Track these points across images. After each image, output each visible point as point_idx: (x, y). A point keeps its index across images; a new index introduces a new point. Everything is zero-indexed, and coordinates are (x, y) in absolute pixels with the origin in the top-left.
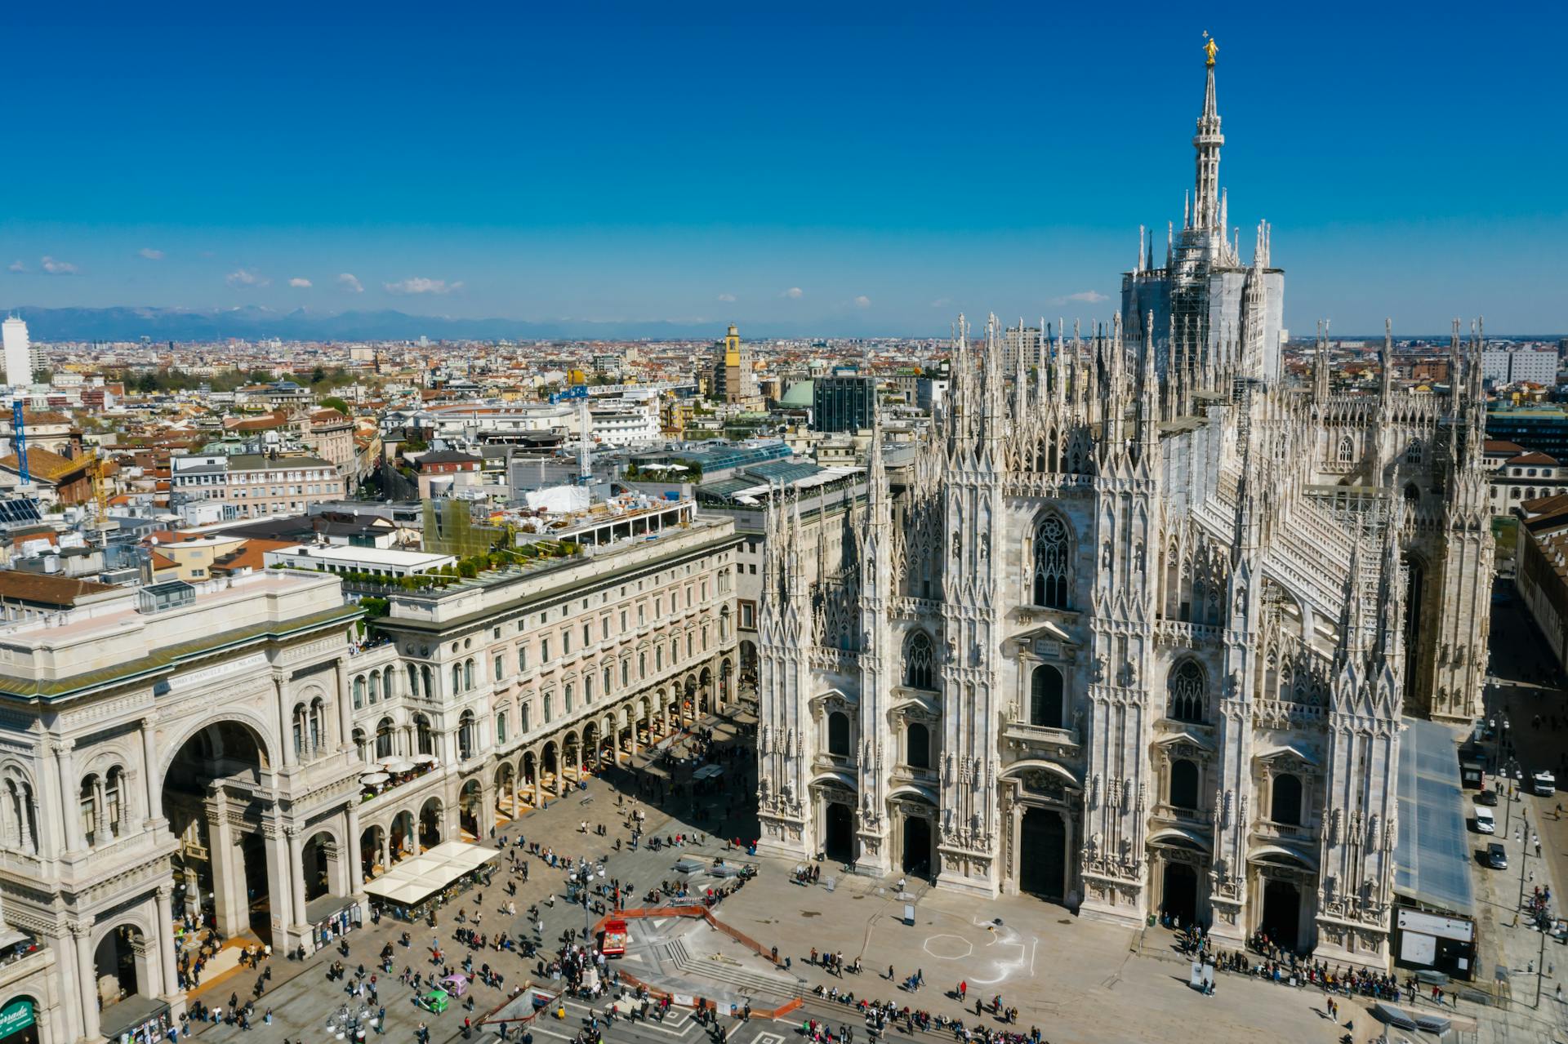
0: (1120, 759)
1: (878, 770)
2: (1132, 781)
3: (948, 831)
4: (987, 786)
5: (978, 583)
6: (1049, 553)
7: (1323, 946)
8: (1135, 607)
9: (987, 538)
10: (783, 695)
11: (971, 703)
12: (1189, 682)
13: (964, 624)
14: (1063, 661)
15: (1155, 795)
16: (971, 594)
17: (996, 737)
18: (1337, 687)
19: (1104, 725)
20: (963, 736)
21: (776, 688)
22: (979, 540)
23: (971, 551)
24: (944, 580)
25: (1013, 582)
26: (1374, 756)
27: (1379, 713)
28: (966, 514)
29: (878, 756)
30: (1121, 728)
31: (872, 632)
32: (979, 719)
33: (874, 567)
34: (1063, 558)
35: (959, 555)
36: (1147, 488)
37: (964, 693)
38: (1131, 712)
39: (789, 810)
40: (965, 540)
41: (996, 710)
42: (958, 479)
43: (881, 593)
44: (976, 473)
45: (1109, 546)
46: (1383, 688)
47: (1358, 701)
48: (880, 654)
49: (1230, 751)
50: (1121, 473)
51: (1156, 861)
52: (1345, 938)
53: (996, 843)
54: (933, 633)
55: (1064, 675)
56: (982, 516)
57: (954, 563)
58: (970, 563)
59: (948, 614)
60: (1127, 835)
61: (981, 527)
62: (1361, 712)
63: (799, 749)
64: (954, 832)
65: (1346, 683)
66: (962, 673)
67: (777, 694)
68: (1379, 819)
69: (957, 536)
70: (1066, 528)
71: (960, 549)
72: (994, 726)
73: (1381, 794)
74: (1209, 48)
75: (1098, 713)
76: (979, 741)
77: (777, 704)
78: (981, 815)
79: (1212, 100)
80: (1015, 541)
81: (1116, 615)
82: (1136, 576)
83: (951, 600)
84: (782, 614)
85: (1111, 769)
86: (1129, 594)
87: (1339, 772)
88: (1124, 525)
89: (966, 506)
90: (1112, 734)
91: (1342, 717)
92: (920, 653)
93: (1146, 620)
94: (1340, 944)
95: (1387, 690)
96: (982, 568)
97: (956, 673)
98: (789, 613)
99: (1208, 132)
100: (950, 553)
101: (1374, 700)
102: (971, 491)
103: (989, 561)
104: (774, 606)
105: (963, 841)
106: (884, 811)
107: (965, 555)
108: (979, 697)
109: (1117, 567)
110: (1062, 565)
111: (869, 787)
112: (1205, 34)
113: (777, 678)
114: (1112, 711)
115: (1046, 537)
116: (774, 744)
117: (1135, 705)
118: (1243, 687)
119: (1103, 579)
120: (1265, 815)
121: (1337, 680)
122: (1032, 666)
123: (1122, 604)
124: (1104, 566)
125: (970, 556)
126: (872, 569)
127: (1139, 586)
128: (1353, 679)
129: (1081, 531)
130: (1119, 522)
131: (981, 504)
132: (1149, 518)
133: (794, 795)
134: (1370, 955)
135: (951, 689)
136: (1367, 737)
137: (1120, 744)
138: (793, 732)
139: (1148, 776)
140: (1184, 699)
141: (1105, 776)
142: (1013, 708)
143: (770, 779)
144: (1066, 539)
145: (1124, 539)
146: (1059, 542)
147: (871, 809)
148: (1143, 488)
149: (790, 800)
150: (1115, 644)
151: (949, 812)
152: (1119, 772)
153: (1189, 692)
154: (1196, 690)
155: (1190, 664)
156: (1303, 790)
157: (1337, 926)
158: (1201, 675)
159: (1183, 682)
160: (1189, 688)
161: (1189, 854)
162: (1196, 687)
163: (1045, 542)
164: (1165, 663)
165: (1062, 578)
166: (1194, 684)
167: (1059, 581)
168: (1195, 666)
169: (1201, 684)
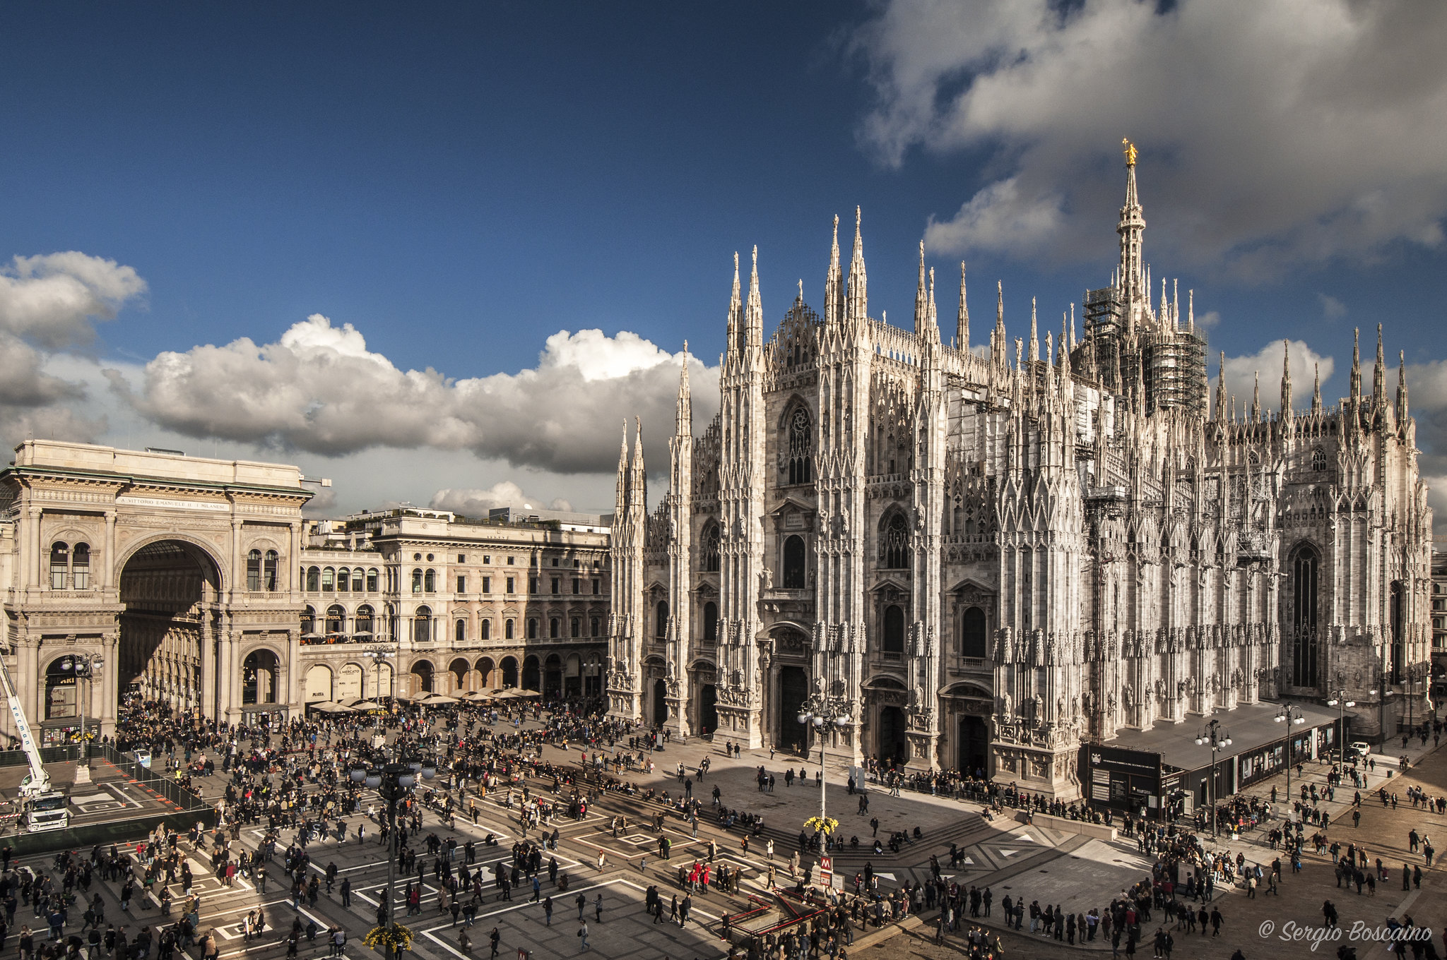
1: (678, 641)
3: (721, 689)
4: (747, 645)
5: (741, 467)
6: (798, 439)
7: (1001, 774)
8: (845, 463)
9: (746, 428)
10: (624, 588)
11: (735, 574)
12: (898, 533)
13: (731, 505)
14: (804, 530)
15: (873, 642)
16: (736, 479)
17: (756, 600)
18: (1000, 507)
19: (825, 576)
20: (731, 603)
21: (620, 583)
22: (742, 432)
23: (737, 443)
24: (720, 471)
25: (772, 467)
26: (1034, 569)
27: (1037, 525)
28: (733, 412)
29: (678, 628)
30: (838, 577)
31: (675, 523)
32: (742, 586)
33: (678, 469)
34: (807, 441)
36: (852, 357)
37: (731, 565)
38: (845, 561)
39: (625, 683)
40: (733, 433)
41: (754, 577)
42: (728, 383)
43: (682, 490)
44: (740, 374)
45: (826, 414)
46: (1039, 500)
47: (1019, 517)
48: (681, 542)
50: (834, 348)
51: (873, 705)
52: (1019, 762)
55: (806, 541)
56: (743, 410)
57: (726, 455)
58: (736, 453)
59: (722, 498)
60: (843, 677)
61: (744, 419)
62: (1022, 527)
63: (631, 630)
64: (725, 690)
65: (1008, 501)
66: (730, 547)
67: (620, 587)
68: (1040, 634)
69: (728, 432)
70: (809, 414)
71: (729, 442)
72: (755, 590)
74: (1129, 154)
75: (821, 566)
76: (741, 606)
77: (620, 595)
79: (1133, 194)
80: (772, 431)
81: (832, 474)
82: (846, 436)
83: (723, 485)
84: (625, 521)
85: (830, 617)
86: (841, 453)
88: (836, 392)
89: (734, 404)
90: (832, 583)
91: (1006, 534)
92: (714, 542)
93: (853, 474)
94: (1015, 771)
95: (1043, 501)
96: (743, 455)
97: (727, 547)
98: (628, 520)
99: (1128, 218)
100: (724, 446)
101: (1032, 513)
102: (737, 391)
103: (748, 448)
105: (731, 696)
106: (685, 679)
107: (732, 448)
108: (742, 566)
109: (832, 432)
110: (807, 447)
111: (672, 656)
112: (1125, 141)
114: (831, 563)
115: (796, 426)
116: (617, 628)
117: (848, 554)
118: (926, 521)
119: (822, 444)
120: (957, 650)
121: (1001, 500)
122: (784, 537)
123: (836, 463)
124: (824, 433)
125: (737, 447)
126: (676, 472)
127: (848, 445)
128: (1014, 496)
129: (815, 412)
130: (833, 391)
131: (742, 400)
133: (627, 671)
134: (1041, 781)
135: (724, 562)
136: (1027, 551)
137: (837, 593)
138: (628, 616)
140: (894, 549)
141: (827, 624)
142: (768, 575)
143: (614, 659)
145: (836, 405)
146: (805, 428)
147: (673, 675)
149: (625, 675)
150: (832, 501)
151: (722, 671)
152: (836, 620)
153: (897, 542)
154: (902, 540)
155: (897, 515)
156: (987, 622)
157: (1010, 751)
158: (906, 524)
159: (893, 534)
160: (898, 538)
161: (898, 697)
162: (903, 536)
163: (796, 430)
164: (877, 517)
165: (807, 459)
166: (901, 534)
167: (805, 462)
168: (901, 517)
169: (907, 533)
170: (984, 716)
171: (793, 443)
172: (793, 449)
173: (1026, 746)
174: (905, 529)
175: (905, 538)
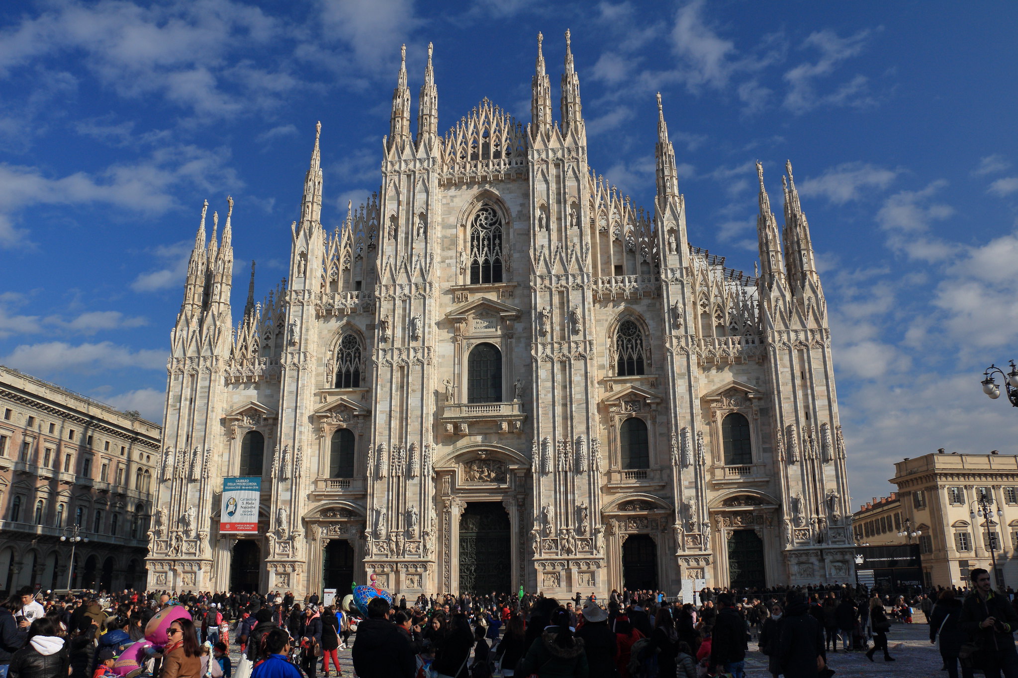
0: (568, 418)
1: (296, 477)
2: (584, 438)
3: (376, 535)
4: (422, 474)
5: (414, 259)
6: (483, 240)
8: (574, 259)
9: (424, 217)
10: (191, 411)
11: (403, 386)
13: (398, 302)
14: (501, 336)
15: (607, 461)
16: (407, 272)
17: (431, 419)
18: (770, 308)
19: (550, 384)
20: (395, 424)
21: (185, 404)
22: (417, 220)
23: (407, 233)
24: (378, 262)
25: (449, 265)
26: (813, 366)
27: (811, 324)
28: (403, 198)
29: (297, 462)
30: (567, 385)
31: (298, 323)
32: (413, 401)
33: (306, 260)
34: (497, 241)
35: (396, 237)
37: (397, 375)
38: (578, 365)
39: (184, 547)
40: (402, 221)
41: (432, 390)
42: (397, 167)
43: (311, 284)
44: (415, 159)
45: (545, 208)
46: (809, 299)
47: (790, 316)
48: (306, 347)
49: (681, 387)
50: (553, 143)
51: (613, 534)
53: (432, 543)
54: (363, 328)
55: (503, 349)
56: (420, 197)
57: (389, 245)
58: (407, 244)
59: (381, 294)
60: (581, 500)
61: (419, 207)
62: (795, 324)
63: (204, 469)
64: (383, 537)
65: (777, 300)
66: (396, 352)
67: (185, 412)
68: (828, 426)
69: (394, 219)
70: (499, 213)
71: (396, 231)
72: (431, 407)
73: (826, 403)
75: (543, 373)
76: (413, 426)
77: (184, 422)
78: (416, 510)
80: (450, 227)
81: (556, 269)
82: (573, 232)
83: (385, 279)
84: (201, 322)
85: (559, 430)
86: (567, 249)
87: (786, 390)
88: (559, 189)
89: (404, 190)
90: (558, 392)
91: (779, 332)
92: (349, 354)
93: (585, 270)
95: (813, 300)
96: (419, 246)
97: (390, 354)
98: (209, 320)
100: (386, 235)
101: (804, 315)
102: (409, 176)
103: (426, 238)
104: (193, 316)
105: (394, 546)
106: (301, 530)
107: (401, 236)
108: (414, 379)
109: (553, 226)
110: (497, 248)
111: (284, 502)
113: (187, 393)
114: (557, 367)
115: (481, 225)
116: (175, 469)
117: (582, 357)
119: (541, 238)
120: (719, 460)
121: (769, 301)
122: (469, 346)
123: (561, 258)
124: (541, 226)
125: (407, 238)
126: (303, 262)
127: (576, 240)
128: (782, 296)
129: (514, 210)
130: (553, 186)
131: (419, 186)
132: (581, 178)
133: (193, 526)
135: (383, 372)
136: (804, 348)
137: (567, 402)
138: (199, 450)
139: (599, 431)
140: (626, 357)
141: (554, 439)
142: (450, 388)
143: (165, 511)
144: (500, 224)
145: (559, 202)
146: (493, 227)
147: (285, 526)
148: (574, 154)
149: (187, 533)
150: (556, 299)
151: (378, 513)
152: (569, 432)
153: (630, 350)
154: (636, 347)
155: (628, 322)
156: (751, 426)
157: (807, 554)
158: (639, 331)
159: (622, 341)
160: (630, 346)
161: (646, 521)
162: (636, 344)
163: (480, 229)
164: (604, 322)
165: (497, 261)
166: (634, 341)
167: (494, 263)
168: (633, 323)
169: (641, 340)
170: (757, 528)
171: (475, 243)
172: (475, 249)
173: (824, 546)
174: (638, 336)
175: (639, 346)
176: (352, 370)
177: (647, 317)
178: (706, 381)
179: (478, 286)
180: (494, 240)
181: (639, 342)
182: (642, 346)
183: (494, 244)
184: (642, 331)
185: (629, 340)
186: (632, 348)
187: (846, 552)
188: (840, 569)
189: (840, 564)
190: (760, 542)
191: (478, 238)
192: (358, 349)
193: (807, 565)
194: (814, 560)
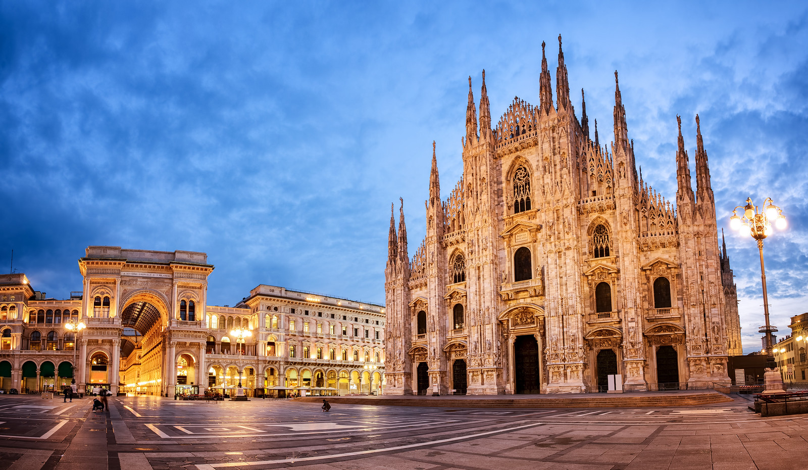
0: (563, 285)
2: (572, 296)
4: (491, 323)
6: (520, 187)
7: (693, 377)
11: (480, 277)
13: (475, 232)
14: (530, 242)
15: (588, 308)
16: (478, 214)
17: (495, 293)
19: (553, 266)
20: (477, 298)
21: (393, 303)
25: (502, 206)
27: (706, 221)
32: (485, 284)
33: (433, 220)
35: (472, 195)
37: (477, 272)
41: (494, 278)
45: (548, 159)
46: (705, 205)
47: (693, 216)
48: (436, 265)
49: (626, 262)
50: (551, 116)
51: (591, 350)
54: (463, 250)
55: (531, 250)
56: (482, 169)
59: (467, 229)
60: (571, 331)
62: (696, 221)
67: (392, 306)
68: (714, 284)
69: (471, 185)
70: (528, 170)
72: (494, 287)
73: (714, 270)
76: (486, 298)
80: (501, 183)
85: (558, 292)
87: (689, 262)
88: (555, 146)
91: (686, 227)
92: (459, 265)
93: (570, 195)
95: (708, 206)
97: (473, 261)
105: (480, 361)
108: (485, 273)
109: (552, 170)
110: (527, 191)
111: (433, 343)
113: (392, 298)
114: (556, 255)
115: (518, 179)
116: (391, 333)
118: (629, 220)
120: (652, 305)
122: (514, 250)
123: (557, 190)
127: (566, 177)
128: (688, 204)
129: (534, 165)
133: (399, 358)
134: (720, 375)
136: (699, 236)
138: (399, 323)
140: (599, 247)
141: (556, 297)
142: (504, 275)
144: (529, 176)
146: (525, 178)
147: (433, 354)
148: (562, 121)
150: (555, 215)
152: (564, 293)
153: (601, 242)
154: (605, 240)
155: (600, 225)
156: (671, 285)
157: (700, 360)
158: (607, 230)
159: (597, 237)
160: (601, 240)
161: (610, 342)
162: (605, 238)
163: (518, 181)
164: (585, 226)
165: (528, 198)
166: (603, 237)
167: (526, 200)
168: (603, 226)
169: (608, 236)
170: (673, 345)
171: (516, 190)
172: (516, 194)
173: (709, 355)
174: (606, 233)
175: (606, 240)
176: (461, 273)
177: (610, 221)
178: (644, 258)
179: (519, 214)
180: (526, 186)
181: (606, 237)
182: (608, 240)
183: (526, 189)
184: (608, 230)
185: (601, 237)
186: (602, 241)
187: (723, 359)
188: (719, 368)
189: (719, 366)
190: (676, 353)
191: (517, 186)
192: (463, 262)
193: (700, 366)
194: (704, 363)
